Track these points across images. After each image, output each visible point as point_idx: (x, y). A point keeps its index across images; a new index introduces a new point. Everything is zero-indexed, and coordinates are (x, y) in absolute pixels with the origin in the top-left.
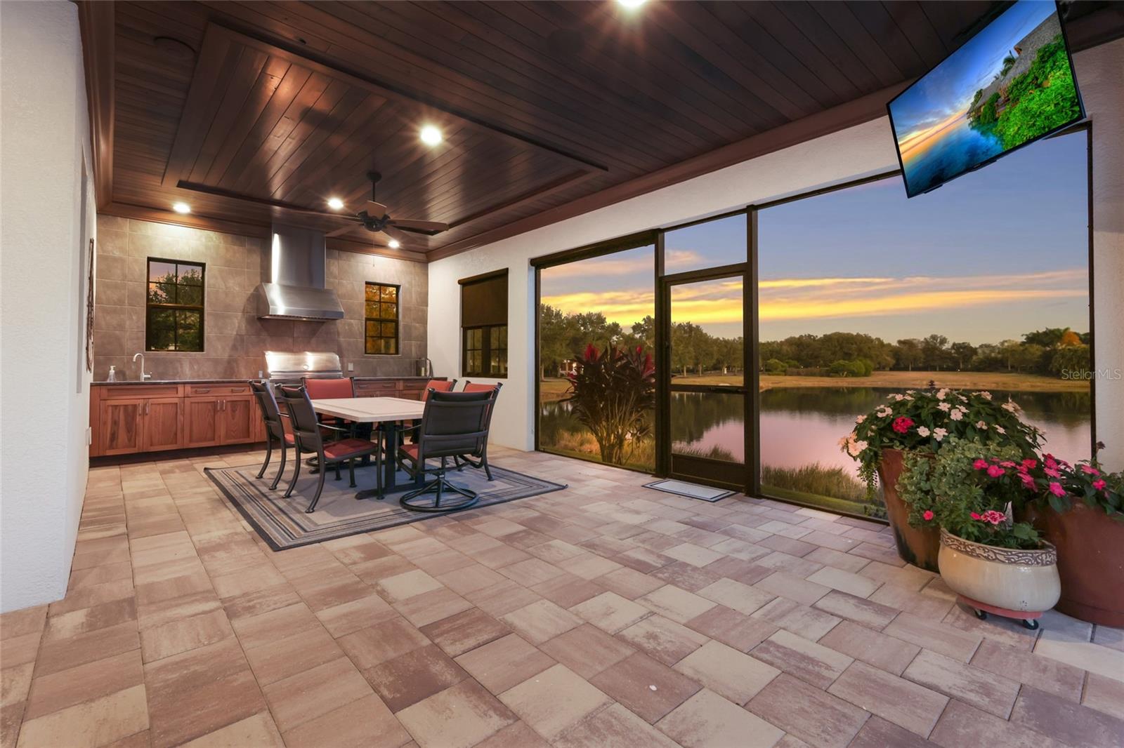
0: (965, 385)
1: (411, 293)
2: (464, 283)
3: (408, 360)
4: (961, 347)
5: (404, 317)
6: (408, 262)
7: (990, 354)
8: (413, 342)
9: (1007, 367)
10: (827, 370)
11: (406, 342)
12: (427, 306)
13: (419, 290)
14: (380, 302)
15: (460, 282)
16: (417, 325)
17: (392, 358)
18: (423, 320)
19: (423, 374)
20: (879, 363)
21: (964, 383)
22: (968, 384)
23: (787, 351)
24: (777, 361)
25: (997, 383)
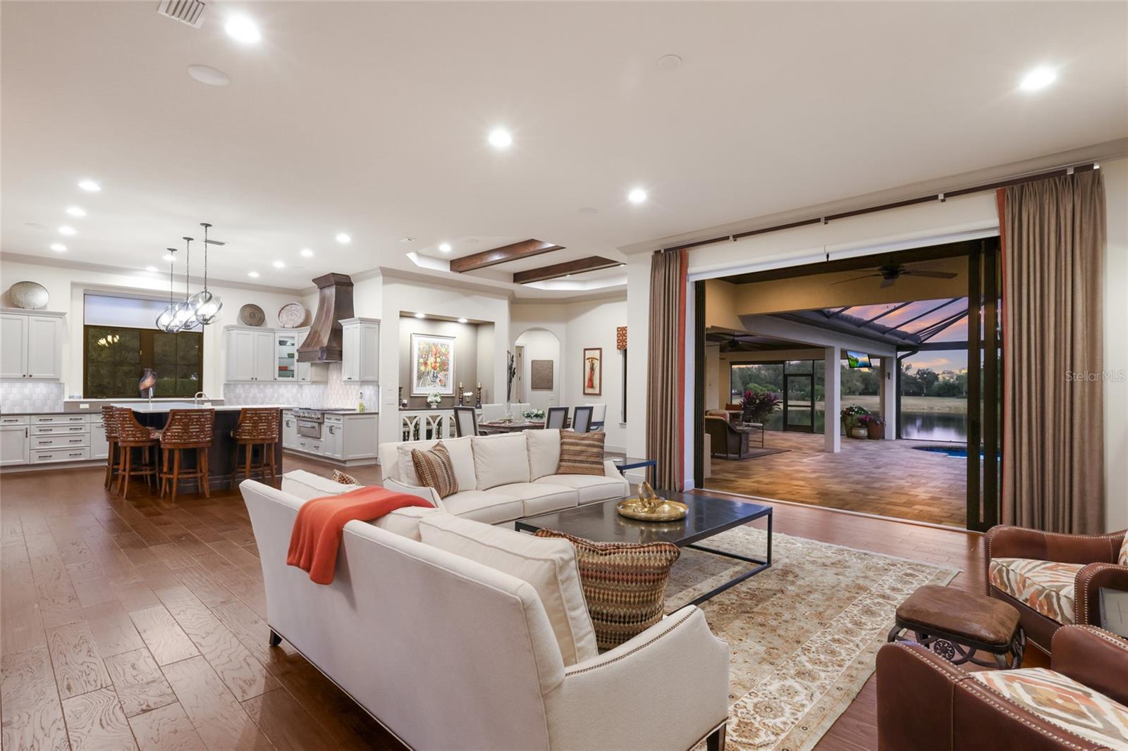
0: (923, 409)
4: (925, 373)
7: (949, 380)
9: (962, 393)
10: (803, 394)
20: (850, 388)
21: (922, 407)
22: (926, 408)
23: (765, 375)
24: (756, 385)
25: (950, 408)
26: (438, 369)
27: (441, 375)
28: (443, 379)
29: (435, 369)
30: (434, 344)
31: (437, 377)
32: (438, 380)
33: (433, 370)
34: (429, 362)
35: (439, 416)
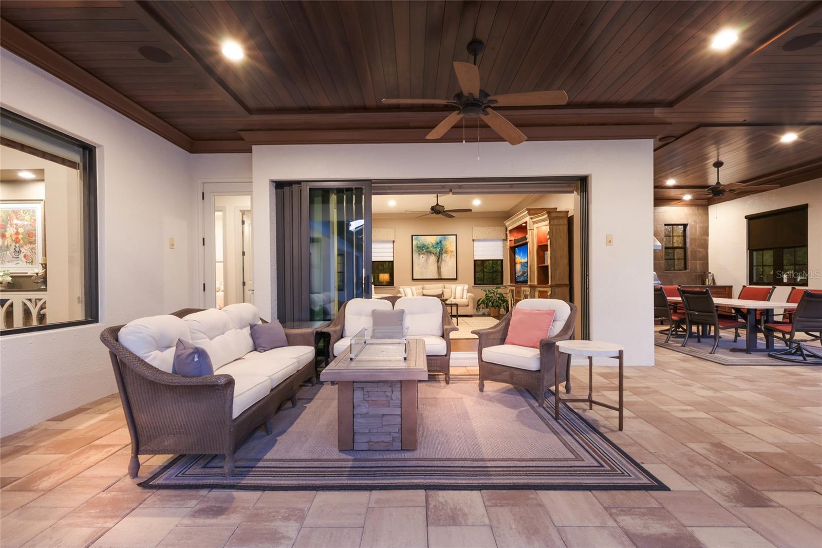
1: (696, 229)
2: (750, 218)
3: (694, 274)
5: (691, 245)
6: (693, 207)
8: (698, 261)
11: (693, 262)
12: (708, 236)
13: (702, 225)
14: (673, 236)
15: (746, 217)
16: (701, 250)
17: (683, 273)
18: (705, 246)
19: (707, 284)
26: (21, 242)
27: (25, 250)
28: (28, 253)
29: (17, 242)
30: (14, 212)
31: (19, 252)
32: (21, 256)
33: (14, 244)
34: (8, 234)
35: (40, 300)
